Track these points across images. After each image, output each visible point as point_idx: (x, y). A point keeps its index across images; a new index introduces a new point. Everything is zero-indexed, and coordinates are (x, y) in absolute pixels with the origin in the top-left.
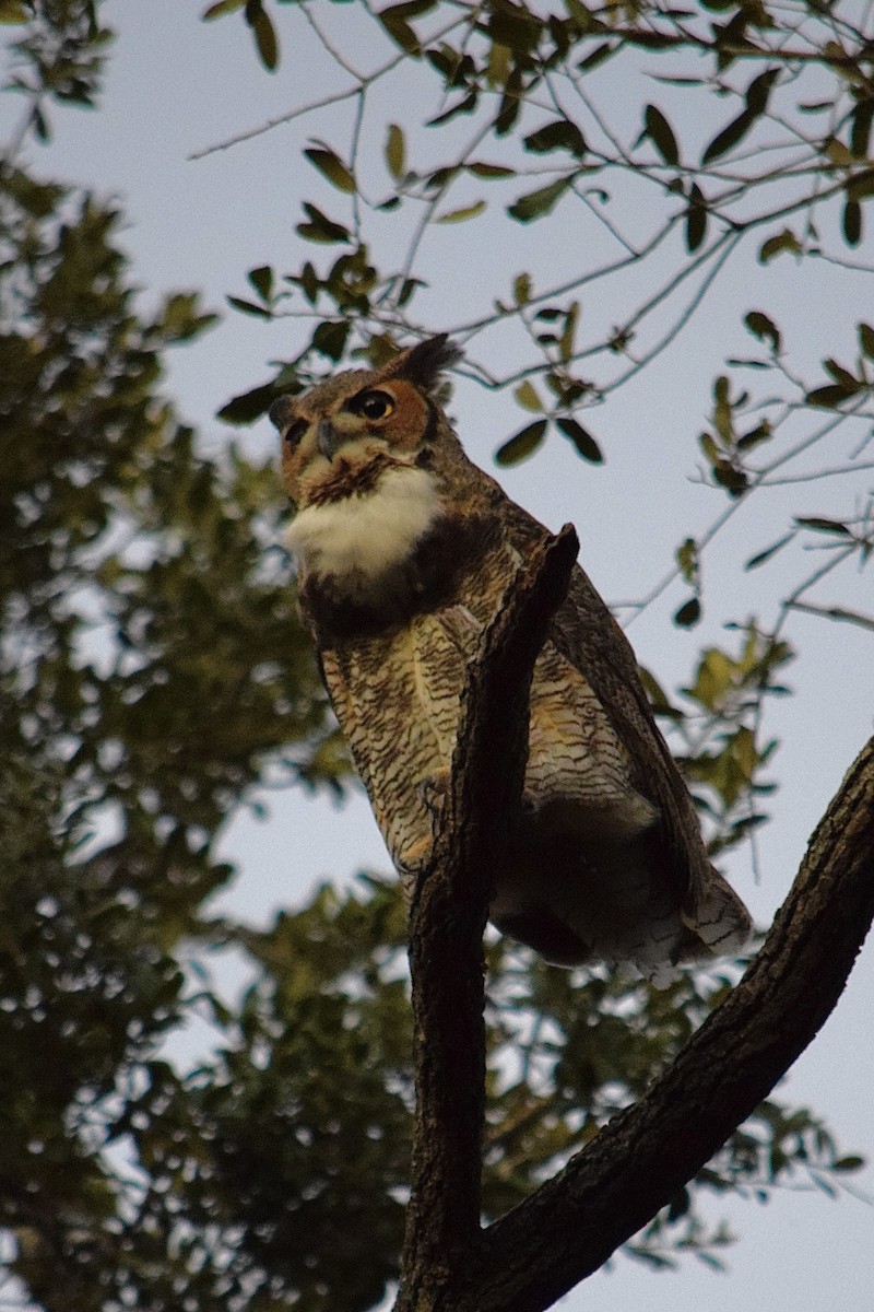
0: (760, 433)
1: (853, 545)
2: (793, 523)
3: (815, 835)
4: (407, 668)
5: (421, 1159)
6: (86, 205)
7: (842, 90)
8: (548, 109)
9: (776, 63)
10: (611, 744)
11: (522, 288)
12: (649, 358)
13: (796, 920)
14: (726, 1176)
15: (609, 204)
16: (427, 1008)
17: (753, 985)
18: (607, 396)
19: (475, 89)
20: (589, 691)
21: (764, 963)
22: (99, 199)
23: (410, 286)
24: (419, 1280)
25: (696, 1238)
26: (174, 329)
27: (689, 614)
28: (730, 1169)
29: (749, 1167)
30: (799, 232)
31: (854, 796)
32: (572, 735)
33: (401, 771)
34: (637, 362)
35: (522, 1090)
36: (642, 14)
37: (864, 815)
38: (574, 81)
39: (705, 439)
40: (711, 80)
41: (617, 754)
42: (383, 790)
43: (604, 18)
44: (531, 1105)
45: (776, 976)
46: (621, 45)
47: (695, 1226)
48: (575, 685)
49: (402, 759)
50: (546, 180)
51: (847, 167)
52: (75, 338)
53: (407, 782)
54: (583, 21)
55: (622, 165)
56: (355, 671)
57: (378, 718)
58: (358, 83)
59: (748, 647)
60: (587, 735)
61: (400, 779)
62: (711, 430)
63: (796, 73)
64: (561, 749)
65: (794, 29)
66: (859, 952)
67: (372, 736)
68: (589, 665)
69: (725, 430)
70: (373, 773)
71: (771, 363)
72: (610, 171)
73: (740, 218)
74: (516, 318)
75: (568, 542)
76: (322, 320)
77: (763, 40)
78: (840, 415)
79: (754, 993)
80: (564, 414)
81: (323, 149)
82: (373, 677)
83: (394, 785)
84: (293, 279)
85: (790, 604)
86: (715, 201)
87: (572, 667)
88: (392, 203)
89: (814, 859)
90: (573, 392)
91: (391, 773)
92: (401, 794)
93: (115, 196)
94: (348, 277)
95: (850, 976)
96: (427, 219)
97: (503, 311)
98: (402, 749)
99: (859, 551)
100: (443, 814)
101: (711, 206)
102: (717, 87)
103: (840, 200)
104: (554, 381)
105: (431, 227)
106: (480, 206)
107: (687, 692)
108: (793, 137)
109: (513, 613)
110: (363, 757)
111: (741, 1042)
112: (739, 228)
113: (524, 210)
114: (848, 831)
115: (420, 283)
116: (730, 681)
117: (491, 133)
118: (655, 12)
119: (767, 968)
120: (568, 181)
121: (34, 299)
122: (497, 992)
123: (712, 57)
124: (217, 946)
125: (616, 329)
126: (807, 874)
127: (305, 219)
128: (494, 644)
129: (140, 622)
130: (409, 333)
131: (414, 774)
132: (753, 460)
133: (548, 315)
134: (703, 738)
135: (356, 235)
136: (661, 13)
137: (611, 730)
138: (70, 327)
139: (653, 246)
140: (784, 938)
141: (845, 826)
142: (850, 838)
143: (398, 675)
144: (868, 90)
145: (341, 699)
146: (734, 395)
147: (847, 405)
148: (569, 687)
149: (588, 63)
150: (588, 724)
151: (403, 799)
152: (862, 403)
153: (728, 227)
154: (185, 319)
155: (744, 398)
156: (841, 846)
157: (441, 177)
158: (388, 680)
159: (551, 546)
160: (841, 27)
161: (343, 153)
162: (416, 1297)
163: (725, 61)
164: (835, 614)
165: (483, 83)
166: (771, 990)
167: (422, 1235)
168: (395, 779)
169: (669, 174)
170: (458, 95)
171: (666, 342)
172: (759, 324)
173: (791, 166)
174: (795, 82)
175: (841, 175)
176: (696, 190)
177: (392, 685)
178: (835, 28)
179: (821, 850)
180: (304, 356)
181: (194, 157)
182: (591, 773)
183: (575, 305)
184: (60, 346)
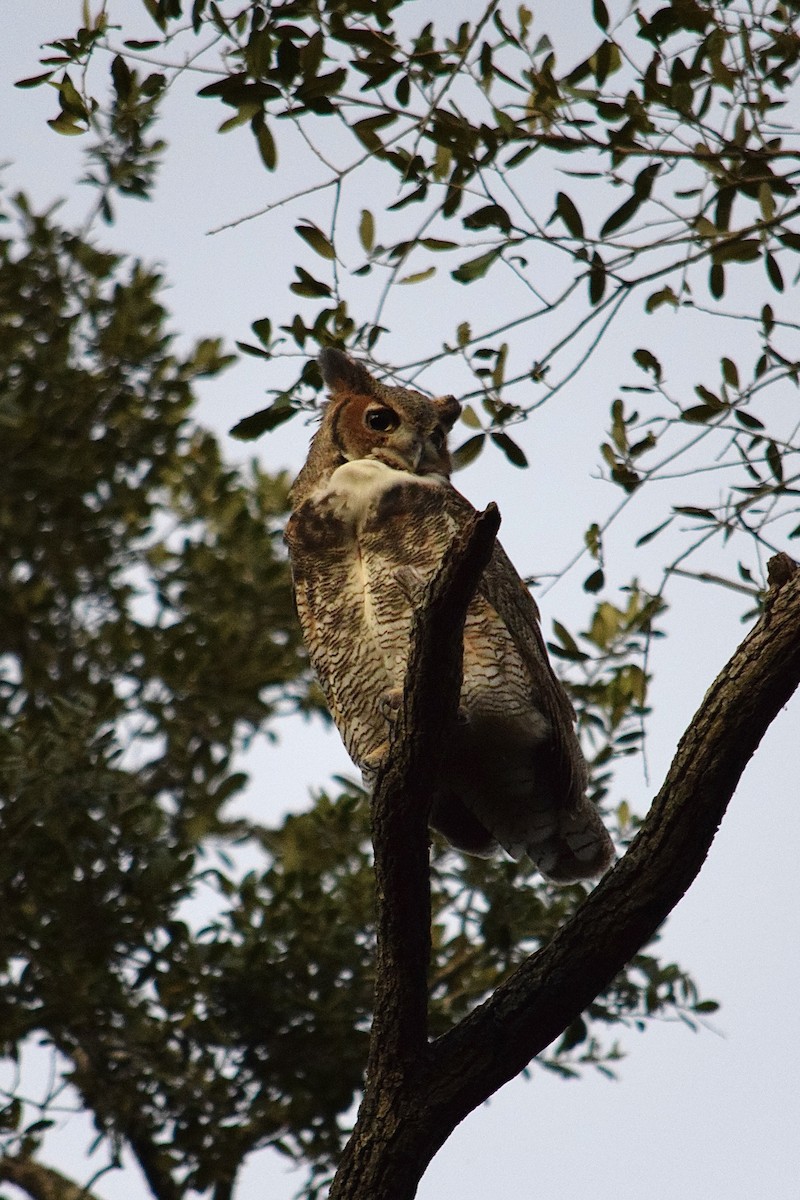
0: (648, 443)
1: (717, 527)
2: (672, 511)
3: (683, 740)
4: (357, 598)
5: (381, 990)
6: (136, 270)
7: (708, 180)
8: (482, 196)
9: (657, 160)
10: (517, 666)
11: (464, 335)
12: (560, 385)
13: (669, 806)
14: (613, 1010)
15: (527, 267)
16: (385, 874)
17: (636, 855)
18: (529, 414)
19: (425, 183)
20: (502, 625)
21: (645, 838)
22: (146, 265)
23: (376, 331)
24: (381, 1082)
25: (596, 1054)
26: (202, 366)
27: (595, 582)
28: (615, 1004)
29: (631, 1003)
30: (677, 289)
31: (712, 710)
32: (486, 658)
33: (354, 679)
34: (551, 388)
35: (462, 940)
36: (554, 124)
37: (720, 725)
38: (501, 174)
39: (605, 448)
40: (607, 173)
41: (522, 673)
42: (340, 695)
43: (525, 126)
44: (468, 952)
45: (653, 849)
46: (537, 147)
47: (594, 1045)
48: (490, 619)
49: (354, 670)
50: (482, 250)
51: (714, 237)
52: (126, 370)
53: (359, 688)
54: (509, 129)
55: (540, 238)
56: (318, 600)
57: (334, 638)
58: (337, 176)
59: (632, 601)
60: (498, 658)
61: (354, 685)
62: (611, 442)
63: (672, 167)
64: (478, 669)
65: (670, 133)
66: (718, 830)
67: (330, 653)
68: (503, 604)
69: (621, 442)
70: (332, 683)
71: (655, 388)
72: (529, 242)
73: (629, 276)
74: (459, 356)
75: (492, 517)
76: (309, 359)
77: (646, 142)
78: (708, 427)
79: (637, 862)
80: (497, 429)
81: (309, 225)
82: (332, 605)
83: (349, 691)
84: (286, 328)
85: (671, 570)
86: (610, 264)
87: (488, 605)
88: (364, 270)
89: (682, 759)
90: (503, 413)
91: (346, 681)
92: (354, 699)
93: (158, 264)
94: (330, 326)
95: (710, 848)
96: (391, 281)
97: (449, 351)
98: (353, 661)
99: (723, 530)
100: (397, 725)
101: (608, 268)
102: (612, 178)
103: (707, 263)
104: (489, 405)
105: (394, 287)
106: (432, 270)
107: (584, 635)
108: (673, 216)
109: (450, 570)
110: (323, 669)
111: (627, 899)
112: (628, 285)
113: (464, 274)
114: (708, 736)
115: (386, 330)
116: (618, 627)
117: (440, 214)
118: (563, 121)
119: (646, 842)
120: (498, 251)
121: (95, 340)
122: (442, 865)
123: (608, 155)
124: (240, 841)
125: (536, 363)
126: (677, 770)
127: (298, 280)
128: (436, 594)
129: (175, 590)
130: (377, 369)
131: (364, 682)
132: (642, 463)
133: (484, 353)
134: (597, 671)
135: (336, 291)
136: (568, 122)
137: (517, 655)
138: (123, 363)
139: (562, 299)
140: (659, 820)
141: (706, 733)
142: (709, 743)
143: (350, 604)
144: (728, 179)
145: (306, 624)
146: (627, 415)
147: (714, 420)
148: (485, 620)
149: (513, 162)
150: (499, 650)
151: (357, 701)
152: (724, 418)
153: (619, 284)
154: (211, 360)
155: (635, 416)
156: (703, 749)
157: (401, 249)
158: (343, 607)
159: (478, 519)
160: (706, 132)
161: (325, 229)
162: (378, 1095)
163: (618, 159)
164: (705, 577)
165: (430, 177)
166: (649, 860)
167: (383, 1048)
168: (349, 687)
169: (576, 245)
170: (412, 187)
171: (574, 372)
172: (645, 358)
173: (671, 237)
174: (672, 173)
175: (707, 244)
176: (596, 256)
177: (346, 611)
178: (701, 132)
179: (687, 752)
180: (296, 387)
181: (211, 233)
182: (500, 689)
183: (504, 347)
184: (115, 376)
